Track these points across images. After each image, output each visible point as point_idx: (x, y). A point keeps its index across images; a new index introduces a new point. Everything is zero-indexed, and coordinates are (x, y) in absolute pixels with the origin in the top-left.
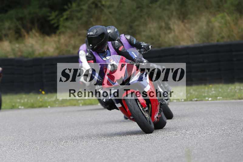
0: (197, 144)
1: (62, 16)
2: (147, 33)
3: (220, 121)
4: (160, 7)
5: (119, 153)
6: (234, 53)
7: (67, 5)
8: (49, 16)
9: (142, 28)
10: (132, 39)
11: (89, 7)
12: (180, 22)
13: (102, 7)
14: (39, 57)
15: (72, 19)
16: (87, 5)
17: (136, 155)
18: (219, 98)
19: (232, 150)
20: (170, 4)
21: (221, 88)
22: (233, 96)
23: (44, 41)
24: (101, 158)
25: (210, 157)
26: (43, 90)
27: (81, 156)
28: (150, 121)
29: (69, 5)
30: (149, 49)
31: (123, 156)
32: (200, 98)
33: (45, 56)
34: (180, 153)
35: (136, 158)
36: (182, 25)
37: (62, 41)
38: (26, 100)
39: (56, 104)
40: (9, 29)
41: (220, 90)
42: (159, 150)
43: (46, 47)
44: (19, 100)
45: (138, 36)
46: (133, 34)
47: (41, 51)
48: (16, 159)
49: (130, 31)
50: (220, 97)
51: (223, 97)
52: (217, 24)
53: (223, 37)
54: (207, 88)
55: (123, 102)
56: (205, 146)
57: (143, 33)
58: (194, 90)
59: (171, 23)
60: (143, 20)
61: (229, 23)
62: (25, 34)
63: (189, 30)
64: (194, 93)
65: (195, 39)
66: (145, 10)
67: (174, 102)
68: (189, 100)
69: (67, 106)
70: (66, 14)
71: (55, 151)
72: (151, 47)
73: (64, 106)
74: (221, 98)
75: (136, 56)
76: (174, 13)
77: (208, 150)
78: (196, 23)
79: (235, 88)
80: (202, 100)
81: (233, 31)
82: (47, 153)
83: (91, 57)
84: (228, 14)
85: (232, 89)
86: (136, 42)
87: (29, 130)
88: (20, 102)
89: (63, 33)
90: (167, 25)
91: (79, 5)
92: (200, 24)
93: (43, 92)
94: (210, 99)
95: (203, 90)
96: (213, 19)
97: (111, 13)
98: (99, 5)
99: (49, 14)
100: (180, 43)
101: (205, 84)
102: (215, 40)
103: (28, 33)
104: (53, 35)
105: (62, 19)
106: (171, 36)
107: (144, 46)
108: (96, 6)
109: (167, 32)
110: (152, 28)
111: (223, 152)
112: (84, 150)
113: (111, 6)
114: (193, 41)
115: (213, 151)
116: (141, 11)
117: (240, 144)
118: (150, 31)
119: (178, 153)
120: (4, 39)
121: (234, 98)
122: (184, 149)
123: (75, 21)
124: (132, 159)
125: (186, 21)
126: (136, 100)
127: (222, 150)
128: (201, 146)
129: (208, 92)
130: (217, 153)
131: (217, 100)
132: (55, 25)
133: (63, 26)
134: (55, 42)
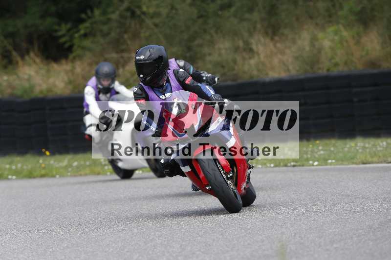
0: (295, 236)
1: (78, 31)
2: (215, 57)
4: (235, 16)
5: (170, 250)
6: (355, 90)
7: (86, 13)
8: (56, 31)
9: (206, 50)
10: (188, 66)
11: (122, 16)
12: (268, 40)
13: (143, 17)
14: (41, 96)
15: (94, 35)
16: (117, 13)
17: (198, 253)
18: (330, 161)
19: (351, 245)
20: (251, 10)
21: (334, 146)
22: (353, 158)
23: (48, 71)
25: (316, 256)
26: (47, 149)
27: (108, 255)
28: (235, 194)
29: (89, 12)
30: (215, 82)
31: (176, 255)
32: (300, 163)
33: (50, 95)
34: (268, 250)
35: (197, 257)
36: (271, 45)
37: (78, 70)
38: (19, 165)
39: (68, 172)
41: (332, 149)
42: (235, 244)
43: (51, 80)
44: (8, 166)
45: (200, 64)
47: (44, 87)
50: (332, 160)
51: (337, 160)
52: (327, 43)
53: (336, 65)
54: (311, 146)
56: (308, 238)
57: (208, 58)
59: (253, 41)
60: (208, 37)
61: (347, 41)
62: (19, 59)
63: (283, 53)
65: (291, 68)
66: (211, 21)
67: (259, 168)
68: (282, 164)
69: (86, 175)
70: (83, 28)
71: (67, 247)
72: (218, 79)
73: (81, 175)
74: (334, 161)
75: (213, 93)
76: (259, 26)
77: (313, 244)
78: (294, 41)
79: (356, 145)
80: (303, 166)
81: (352, 54)
82: (53, 251)
83: (141, 95)
84: (344, 26)
85: (351, 147)
86: (193, 71)
87: (25, 213)
88: (10, 169)
89: (80, 57)
90: (247, 43)
91: (104, 13)
92: (299, 42)
93: (48, 153)
94: (316, 163)
95: (304, 149)
96: (320, 35)
97: (156, 25)
98: (138, 12)
99: (56, 27)
100: (267, 74)
101: (308, 139)
102: (324, 68)
103: (22, 57)
104: (64, 61)
105: (76, 35)
106: (252, 62)
107: (207, 77)
108: (133, 14)
109: (247, 56)
110: (223, 49)
111: (336, 248)
112: (113, 245)
113: (157, 14)
114: (288, 70)
115: (320, 246)
116: (205, 23)
117: (364, 235)
118: (220, 55)
119: (264, 250)
121: (355, 161)
122: (274, 243)
123: (99, 38)
125: (277, 38)
126: (216, 160)
127: (335, 246)
128: (302, 239)
129: (312, 152)
130: (328, 250)
131: (326, 164)
132: (67, 45)
133: (79, 46)
134: (67, 72)
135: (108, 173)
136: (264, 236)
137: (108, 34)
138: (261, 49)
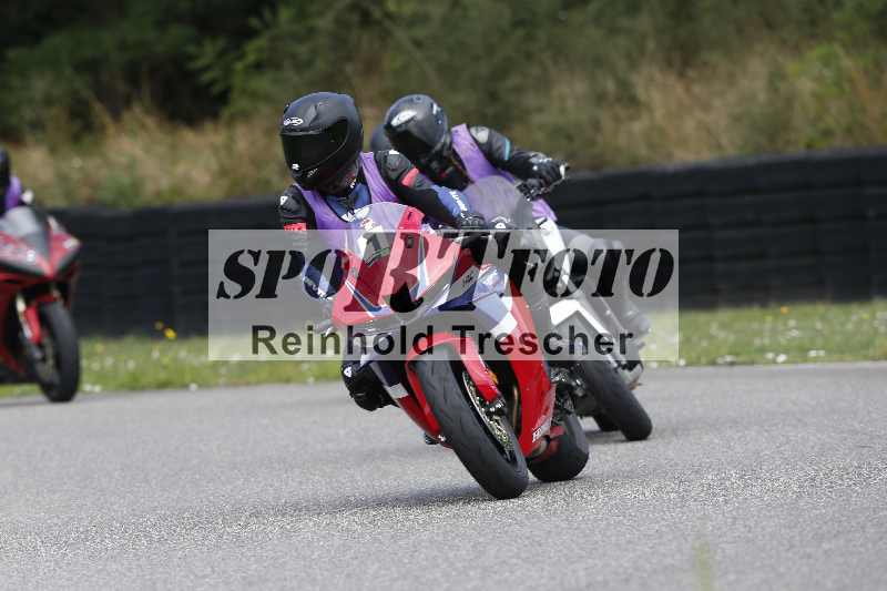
0: (734, 523)
1: (241, 57)
2: (550, 118)
3: (819, 439)
4: (597, 20)
5: (451, 555)
6: (870, 191)
7: (260, 15)
8: (191, 58)
9: (530, 100)
10: (498, 139)
11: (340, 23)
12: (672, 79)
13: (387, 24)
14: (157, 203)
15: (277, 66)
16: (330, 16)
17: (515, 561)
18: (813, 353)
19: (861, 545)
20: (633, 9)
21: (823, 318)
22: (867, 345)
23: (173, 147)
24: (383, 572)
25: (782, 569)
26: (169, 325)
27: (310, 567)
29: (267, 14)
30: (559, 176)
31: (464, 567)
32: (746, 356)
33: (179, 202)
34: (673, 556)
35: (512, 572)
36: (679, 89)
37: (242, 145)
38: (109, 361)
39: (220, 376)
40: (48, 101)
41: (819, 325)
42: (597, 542)
43: (181, 169)
45: (518, 130)
46: (498, 124)
47: (165, 183)
48: (75, 579)
49: (490, 111)
50: (817, 349)
51: (829, 351)
52: (805, 86)
53: (827, 133)
54: (769, 319)
55: (411, 381)
56: (763, 529)
57: (537, 119)
58: (723, 326)
59: (637, 80)
60: (535, 71)
61: (851, 81)
62: (107, 119)
63: (706, 107)
64: (722, 335)
65: (724, 140)
66: (542, 34)
68: (704, 360)
69: (259, 383)
70: (253, 49)
72: (567, 169)
73: (248, 384)
74: (822, 353)
75: (463, 207)
76: (651, 45)
77: (775, 543)
78: (731, 80)
79: (873, 317)
80: (752, 363)
81: (864, 110)
82: (186, 557)
83: (295, 212)
84: (844, 46)
85: (861, 321)
86: (511, 151)
87: (122, 470)
89: (245, 116)
90: (624, 85)
91: (302, 15)
92: (744, 83)
93: (170, 334)
94: (782, 358)
95: (755, 326)
96: (791, 67)
97: (418, 44)
98: (377, 13)
99: (191, 49)
100: (670, 156)
101: (764, 304)
102: (799, 142)
103: (116, 115)
104: (209, 126)
105: (239, 66)
106: (638, 127)
107: (540, 165)
108: (366, 20)
109: (622, 112)
110: (568, 97)
111: (826, 552)
113: (419, 19)
114: (719, 146)
115: (792, 546)
116: (530, 38)
118: (563, 111)
119: (664, 555)
120: (29, 138)
121: (870, 354)
122: (686, 540)
123: (289, 73)
124: (497, 577)
125: (691, 73)
127: (826, 546)
128: (749, 532)
129: (774, 331)
130: (809, 556)
131: (806, 360)
132: (216, 89)
133: (244, 91)
134: (215, 150)
135: (311, 380)
136: (663, 523)
137: (309, 63)
138: (656, 98)
